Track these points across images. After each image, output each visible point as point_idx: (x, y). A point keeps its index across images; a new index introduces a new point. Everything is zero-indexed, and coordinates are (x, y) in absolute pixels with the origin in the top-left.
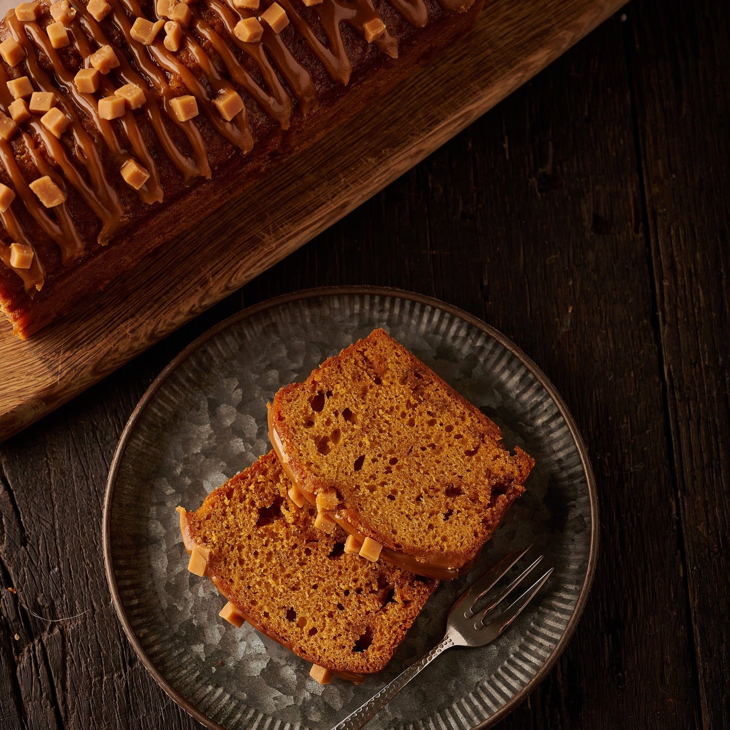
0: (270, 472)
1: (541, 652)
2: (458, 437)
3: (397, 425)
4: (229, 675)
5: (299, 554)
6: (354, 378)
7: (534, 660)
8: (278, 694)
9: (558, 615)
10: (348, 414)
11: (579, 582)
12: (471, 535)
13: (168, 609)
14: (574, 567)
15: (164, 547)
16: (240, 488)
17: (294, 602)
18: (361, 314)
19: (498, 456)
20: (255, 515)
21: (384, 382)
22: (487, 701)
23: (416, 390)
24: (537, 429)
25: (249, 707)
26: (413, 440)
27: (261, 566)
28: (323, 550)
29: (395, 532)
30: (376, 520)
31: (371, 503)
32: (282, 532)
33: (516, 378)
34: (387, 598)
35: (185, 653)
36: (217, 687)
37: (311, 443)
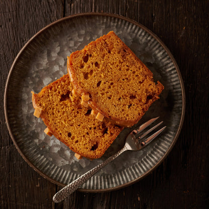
0: (67, 82)
1: (158, 155)
2: (137, 76)
3: (114, 70)
4: (46, 151)
5: (75, 113)
6: (100, 50)
7: (155, 158)
8: (63, 160)
9: (166, 142)
10: (97, 64)
11: (175, 132)
12: (137, 114)
13: (27, 126)
14: (174, 125)
15: (27, 103)
16: (55, 86)
17: (71, 130)
18: (106, 23)
19: (151, 84)
20: (59, 97)
21: (112, 52)
22: (137, 170)
23: (123, 56)
24: (166, 73)
25: (52, 164)
26: (120, 76)
27: (60, 116)
28: (83, 112)
29: (109, 111)
30: (103, 106)
31: (102, 100)
32: (69, 104)
33: (161, 53)
34: (105, 132)
35: (31, 142)
36: (42, 155)
37: (82, 75)
